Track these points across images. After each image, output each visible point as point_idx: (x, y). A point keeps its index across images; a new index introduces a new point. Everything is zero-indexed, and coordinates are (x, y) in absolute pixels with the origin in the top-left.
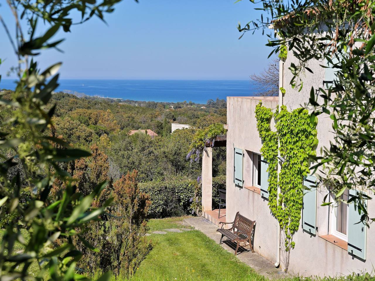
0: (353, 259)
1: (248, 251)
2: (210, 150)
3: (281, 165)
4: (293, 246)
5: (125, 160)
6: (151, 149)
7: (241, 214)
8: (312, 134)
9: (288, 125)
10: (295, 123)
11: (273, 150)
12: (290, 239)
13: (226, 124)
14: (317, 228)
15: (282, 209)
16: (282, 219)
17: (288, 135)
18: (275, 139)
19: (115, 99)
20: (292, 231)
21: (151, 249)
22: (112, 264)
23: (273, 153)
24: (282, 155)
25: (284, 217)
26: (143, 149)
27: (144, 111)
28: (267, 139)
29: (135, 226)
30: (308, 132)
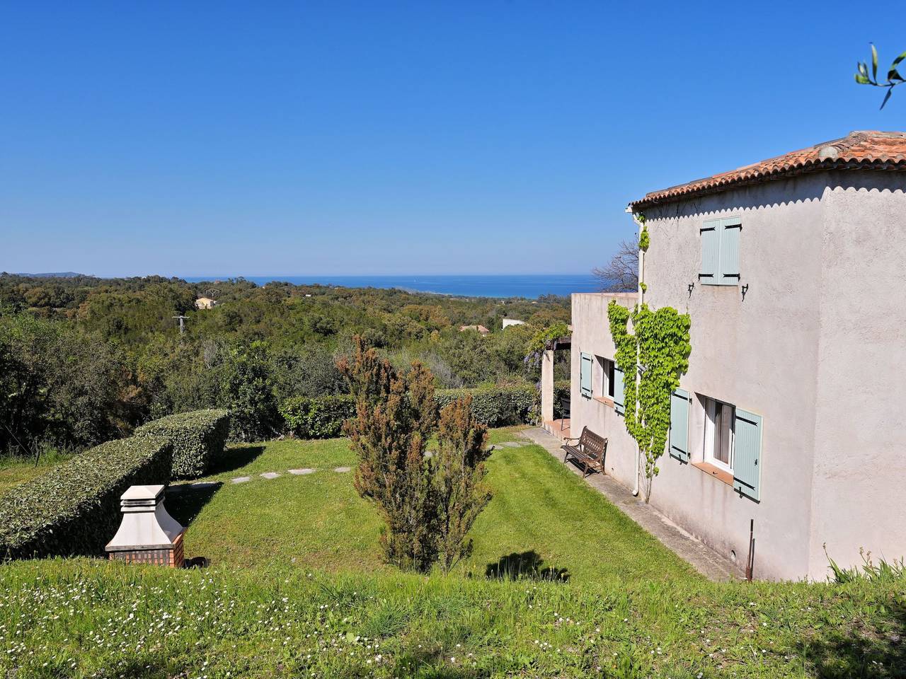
0: (741, 497)
1: (598, 473)
2: (551, 353)
3: (641, 376)
4: (656, 472)
5: (456, 359)
6: (484, 347)
7: (589, 428)
8: (683, 340)
9: (651, 327)
10: (661, 325)
11: (630, 357)
12: (652, 463)
13: (570, 324)
14: (689, 454)
15: (642, 427)
16: (642, 440)
17: (651, 340)
18: (632, 344)
19: (447, 295)
20: (655, 455)
21: (490, 499)
22: (439, 517)
23: (631, 361)
24: (642, 363)
25: (645, 436)
26: (475, 348)
27: (475, 307)
28: (623, 344)
29: (468, 469)
30: (678, 337)
